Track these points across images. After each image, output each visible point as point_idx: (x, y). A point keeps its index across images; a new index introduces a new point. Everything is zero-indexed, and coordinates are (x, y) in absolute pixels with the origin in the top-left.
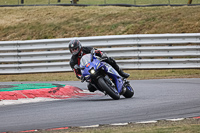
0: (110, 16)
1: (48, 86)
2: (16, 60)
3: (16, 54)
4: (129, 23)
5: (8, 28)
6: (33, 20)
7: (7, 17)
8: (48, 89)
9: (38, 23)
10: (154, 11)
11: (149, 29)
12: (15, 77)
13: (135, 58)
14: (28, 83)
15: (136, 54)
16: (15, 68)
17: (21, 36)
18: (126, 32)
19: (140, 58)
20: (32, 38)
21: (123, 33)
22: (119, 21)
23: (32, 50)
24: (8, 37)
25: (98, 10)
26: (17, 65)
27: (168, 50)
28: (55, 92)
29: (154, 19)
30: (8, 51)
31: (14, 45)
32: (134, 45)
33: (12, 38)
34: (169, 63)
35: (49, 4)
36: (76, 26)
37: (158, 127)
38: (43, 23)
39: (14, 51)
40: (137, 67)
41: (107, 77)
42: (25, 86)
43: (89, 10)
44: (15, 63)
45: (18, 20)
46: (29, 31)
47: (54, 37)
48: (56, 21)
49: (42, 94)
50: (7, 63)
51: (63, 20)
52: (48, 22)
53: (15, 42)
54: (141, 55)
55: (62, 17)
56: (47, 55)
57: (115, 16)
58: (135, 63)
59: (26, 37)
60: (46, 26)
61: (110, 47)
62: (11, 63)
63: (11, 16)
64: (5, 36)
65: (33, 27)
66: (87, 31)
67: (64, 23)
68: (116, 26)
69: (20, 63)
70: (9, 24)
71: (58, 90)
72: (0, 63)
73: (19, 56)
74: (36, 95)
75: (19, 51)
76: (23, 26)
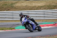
2: (43, 16)
3: (43, 14)
5: (41, 6)
6: (48, 4)
7: (41, 3)
8: (52, 24)
9: (50, 5)
12: (43, 20)
14: (47, 22)
17: (45, 9)
20: (48, 9)
23: (48, 13)
24: (41, 9)
28: (54, 25)
31: (43, 11)
38: (51, 5)
45: (44, 4)
46: (47, 7)
47: (54, 9)
48: (55, 5)
52: (53, 5)
53: (43, 10)
56: (52, 14)
60: (52, 6)
62: (42, 16)
65: (48, 6)
69: (45, 16)
70: (41, 5)
71: (55, 24)
72: (39, 16)
73: (45, 15)
74: (49, 26)
75: (44, 13)
76: (45, 6)
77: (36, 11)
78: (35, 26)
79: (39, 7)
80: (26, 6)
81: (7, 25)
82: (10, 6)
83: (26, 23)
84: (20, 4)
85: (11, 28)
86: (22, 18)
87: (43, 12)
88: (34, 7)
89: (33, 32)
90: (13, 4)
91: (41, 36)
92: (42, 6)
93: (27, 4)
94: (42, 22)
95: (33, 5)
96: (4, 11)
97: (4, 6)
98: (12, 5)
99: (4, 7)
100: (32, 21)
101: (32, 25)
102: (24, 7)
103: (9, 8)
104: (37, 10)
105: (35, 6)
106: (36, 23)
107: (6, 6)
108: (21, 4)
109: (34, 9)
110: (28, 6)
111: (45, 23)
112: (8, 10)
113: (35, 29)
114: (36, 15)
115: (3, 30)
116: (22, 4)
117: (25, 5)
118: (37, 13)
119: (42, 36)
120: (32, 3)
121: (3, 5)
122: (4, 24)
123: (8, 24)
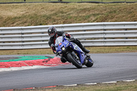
0: (84, 10)
1: (42, 58)
2: (20, 40)
3: (20, 35)
4: (98, 14)
5: (15, 18)
6: (32, 12)
8: (42, 60)
9: (35, 15)
10: (115, 6)
11: (112, 19)
12: (20, 52)
13: (102, 38)
14: (28, 55)
15: (102, 36)
16: (20, 45)
17: (24, 23)
18: (96, 20)
19: (105, 38)
20: (31, 25)
21: (94, 21)
22: (91, 13)
23: (31, 33)
24: (15, 24)
25: (77, 5)
26: (21, 43)
27: (124, 33)
28: (47, 62)
29: (115, 12)
30: (14, 34)
31: (19, 29)
32: (101, 30)
33: (18, 25)
34: (125, 42)
35: (43, 2)
36: (61, 16)
37: (117, 86)
38: (39, 14)
39: (19, 34)
40: (103, 44)
41: (73, 53)
42: (27, 58)
43: (70, 5)
44: (20, 42)
45: (22, 13)
46: (29, 20)
47: (46, 24)
48: (48, 13)
49: (38, 63)
50: (14, 42)
51: (52, 12)
52: (43, 14)
53: (20, 27)
54: (106, 36)
55: (52, 11)
56: (41, 36)
57: (89, 10)
58: (102, 42)
59: (27, 24)
60: (41, 16)
61: (85, 31)
62: (17, 42)
63: (17, 10)
64: (13, 23)
65: (32, 17)
66: (69, 20)
67: (53, 15)
68: (89, 17)
69: (23, 42)
70: (15, 15)
71: (49, 60)
72: (10, 42)
73: (23, 37)
74: (34, 64)
75: (23, 34)
76: (25, 17)
94: (17, 56)
111: (24, 58)
119: (17, 90)
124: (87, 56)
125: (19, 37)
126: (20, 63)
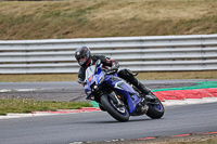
2: (200, 55)
3: (200, 49)
5: (192, 21)
7: (190, 9)
12: (199, 74)
14: (213, 80)
16: (199, 64)
17: (205, 30)
24: (191, 31)
26: (201, 61)
31: (198, 39)
33: (196, 32)
39: (198, 46)
41: (113, 93)
42: (210, 84)
45: (202, 13)
46: (214, 25)
50: (190, 59)
53: (199, 36)
59: (210, 30)
62: (195, 59)
63: (195, 8)
64: (188, 29)
69: (205, 59)
70: (192, 17)
72: (183, 59)
73: (204, 52)
75: (204, 46)
76: (207, 19)
77: (170, 40)
78: (136, 100)
79: (182, 22)
80: (133, 19)
81: (63, 91)
82: (73, 19)
83: (99, 86)
84: (111, 11)
85: (76, 102)
86: (84, 67)
87: (199, 43)
88: (163, 23)
89: (126, 120)
90: (84, 11)
91: (191, 134)
92: (196, 18)
93: (138, 12)
94: (195, 81)
95: (158, 15)
96: (49, 38)
97: (49, 19)
98: (80, 17)
99: (51, 25)
100: (123, 81)
101: (124, 95)
102: (127, 24)
103: (69, 29)
104: (174, 34)
105: (169, 21)
106: (139, 87)
107: (56, 20)
108: (116, 11)
109: (165, 29)
110: (140, 20)
111: (206, 85)
112: (66, 34)
113: (138, 112)
114: (171, 52)
115: (45, 109)
116: (120, 11)
117: (131, 16)
118: (174, 47)
119: (196, 135)
120: (155, 9)
121: (45, 17)
122: (49, 89)
123: (67, 88)
124: (148, 100)
125: (198, 52)
126: (199, 93)
